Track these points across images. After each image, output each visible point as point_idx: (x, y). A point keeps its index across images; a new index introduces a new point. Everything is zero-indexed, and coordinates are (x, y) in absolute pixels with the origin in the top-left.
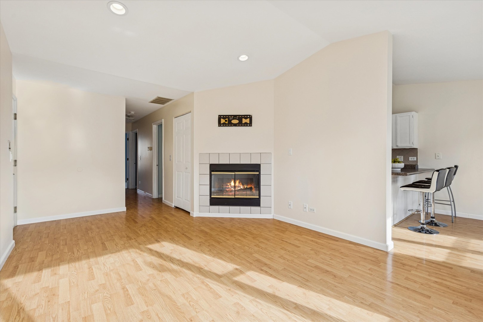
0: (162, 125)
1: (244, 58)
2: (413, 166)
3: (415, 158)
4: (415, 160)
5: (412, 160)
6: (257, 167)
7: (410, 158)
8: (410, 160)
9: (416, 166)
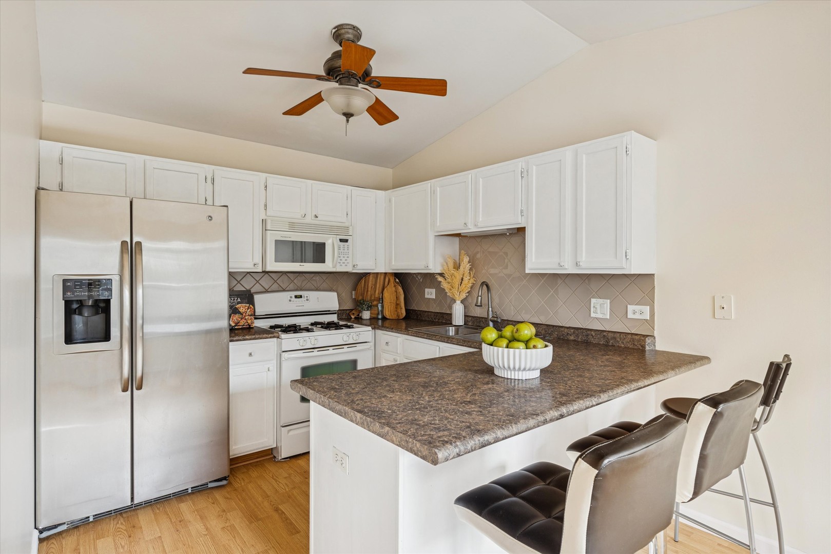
2: (639, 340)
3: (647, 309)
4: (647, 316)
5: (637, 316)
7: (631, 308)
8: (630, 315)
9: (648, 340)
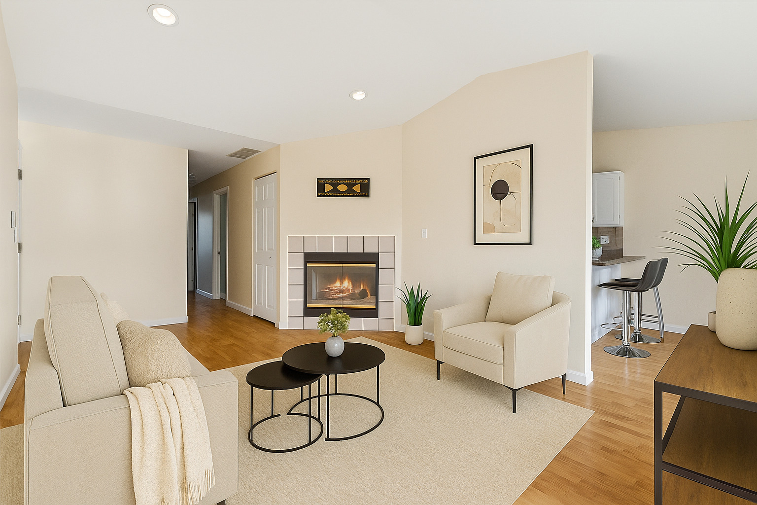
0: (226, 194)
1: (359, 96)
6: (373, 258)
